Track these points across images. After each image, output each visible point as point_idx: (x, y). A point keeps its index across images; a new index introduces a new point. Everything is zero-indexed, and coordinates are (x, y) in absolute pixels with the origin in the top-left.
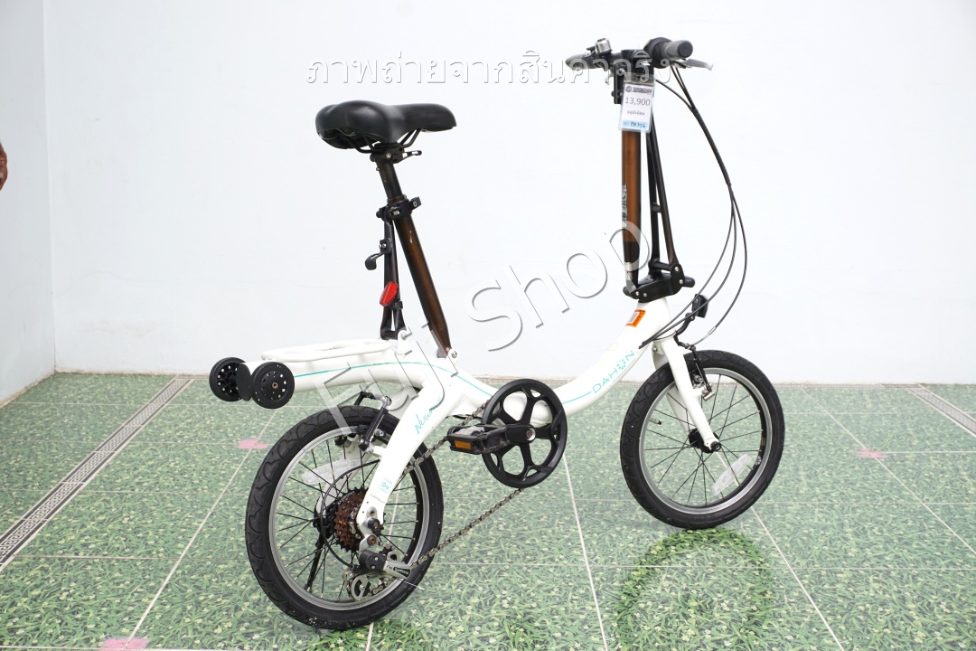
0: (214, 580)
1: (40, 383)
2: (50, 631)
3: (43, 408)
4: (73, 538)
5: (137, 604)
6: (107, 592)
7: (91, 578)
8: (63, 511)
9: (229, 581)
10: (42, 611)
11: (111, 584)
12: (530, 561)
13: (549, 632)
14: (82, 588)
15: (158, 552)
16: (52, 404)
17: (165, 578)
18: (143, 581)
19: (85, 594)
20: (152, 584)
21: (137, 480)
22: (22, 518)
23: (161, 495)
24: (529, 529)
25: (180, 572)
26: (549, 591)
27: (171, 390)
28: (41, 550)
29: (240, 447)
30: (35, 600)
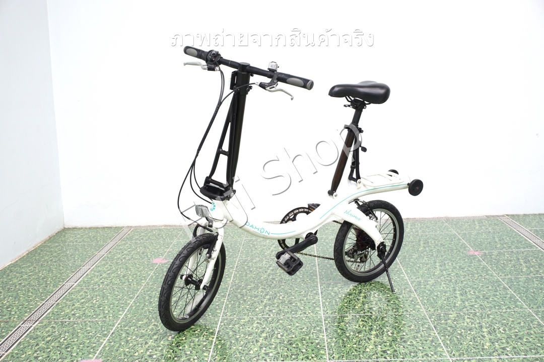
0: (136, 329)
1: (56, 234)
2: (55, 357)
3: (57, 246)
4: (68, 311)
5: (98, 343)
6: (83, 338)
7: (76, 330)
8: (64, 298)
9: (143, 329)
10: (51, 348)
11: (85, 333)
12: (293, 314)
13: (300, 349)
14: (71, 335)
15: (109, 317)
16: (62, 244)
17: (112, 329)
18: (101, 331)
19: (72, 339)
20: (106, 332)
21: (101, 281)
22: (44, 302)
23: (113, 288)
24: (295, 298)
25: (119, 326)
26: (301, 329)
27: (121, 235)
28: (53, 318)
29: (154, 262)
30: (48, 342)
